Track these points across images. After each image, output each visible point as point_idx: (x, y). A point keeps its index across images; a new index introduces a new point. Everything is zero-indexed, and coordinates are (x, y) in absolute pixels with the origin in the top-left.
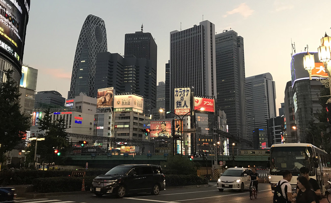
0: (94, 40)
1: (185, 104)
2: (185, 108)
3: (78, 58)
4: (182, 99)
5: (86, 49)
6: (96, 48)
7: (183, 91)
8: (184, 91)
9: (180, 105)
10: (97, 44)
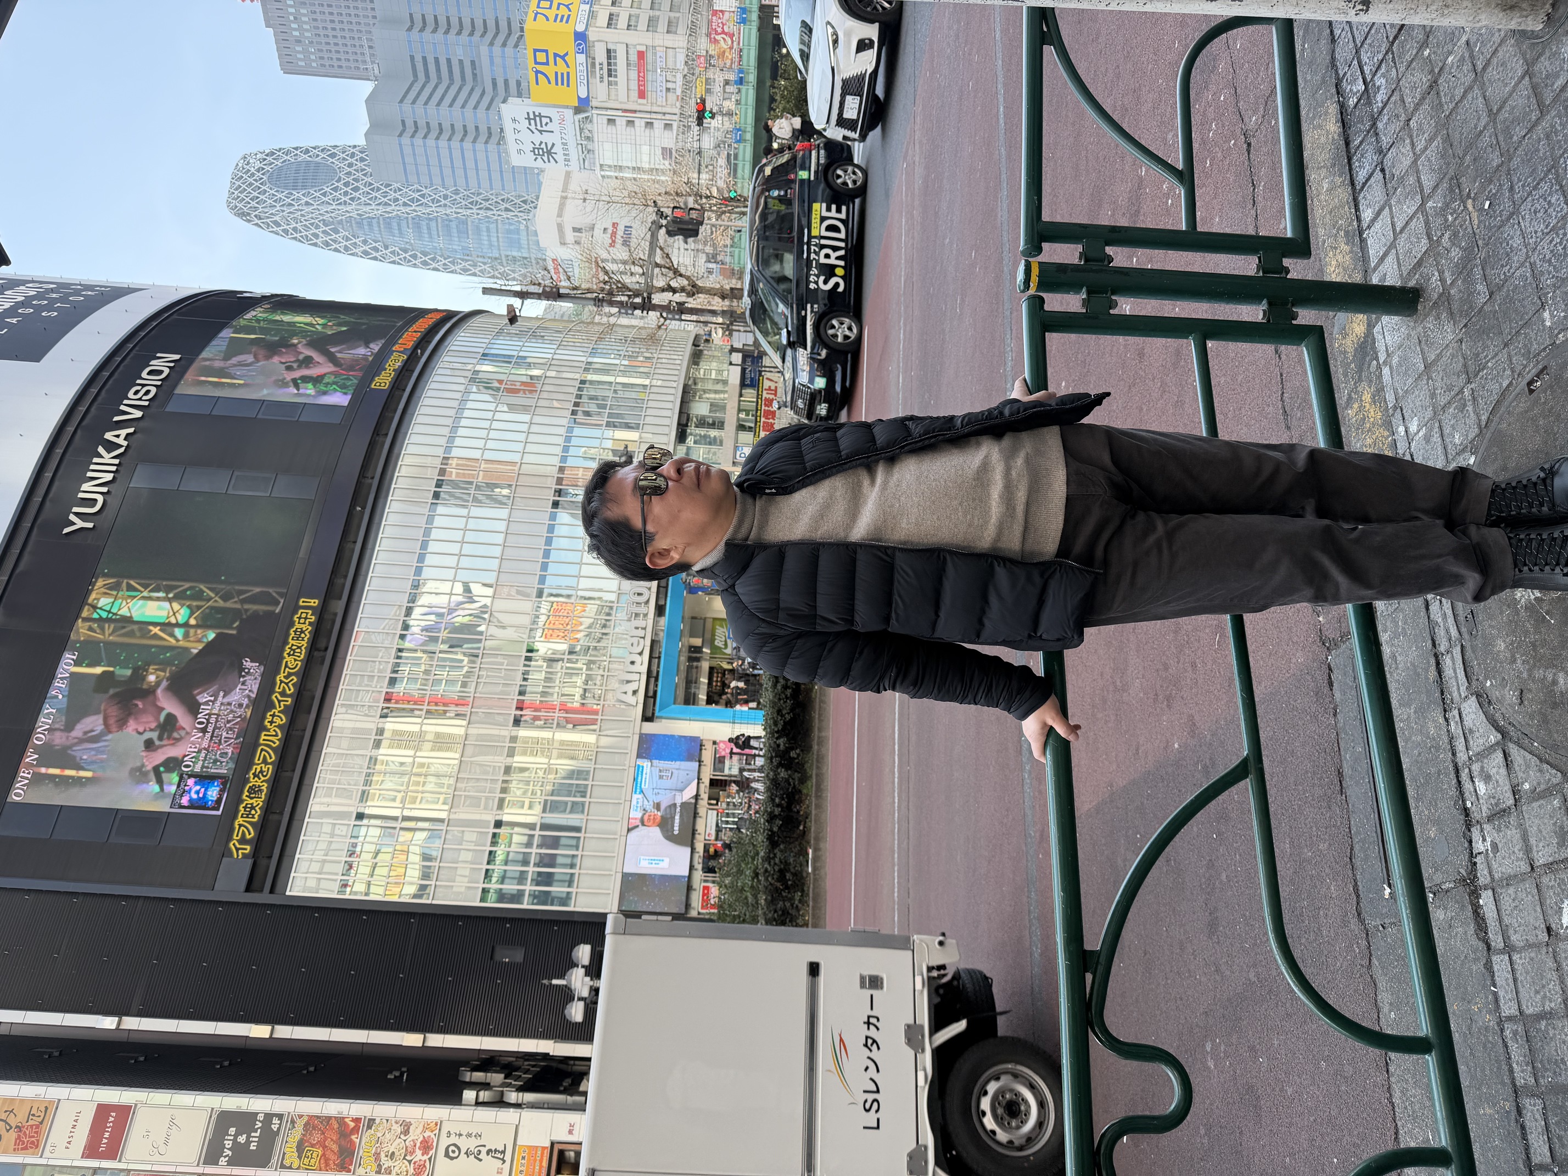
0: (324, 194)
3: (399, 255)
5: (365, 222)
6: (356, 189)
10: (340, 185)
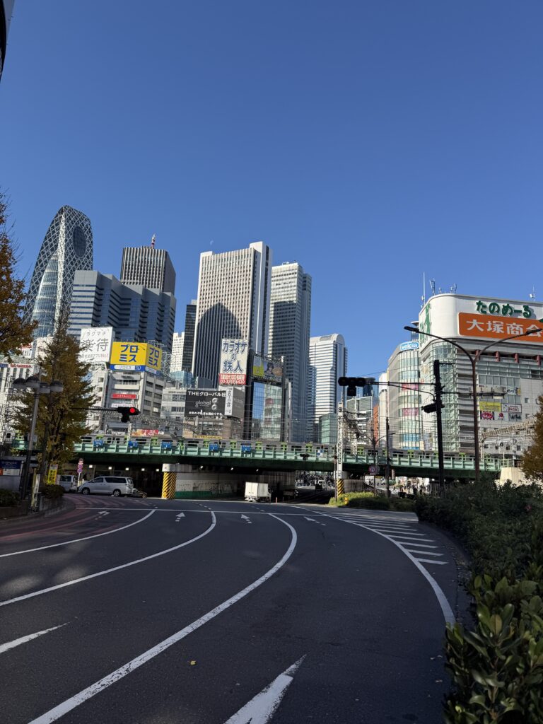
0: (70, 249)
1: (238, 366)
2: (238, 372)
4: (234, 358)
6: (72, 263)
7: (236, 344)
8: (238, 344)
9: (230, 366)
10: (74, 257)
